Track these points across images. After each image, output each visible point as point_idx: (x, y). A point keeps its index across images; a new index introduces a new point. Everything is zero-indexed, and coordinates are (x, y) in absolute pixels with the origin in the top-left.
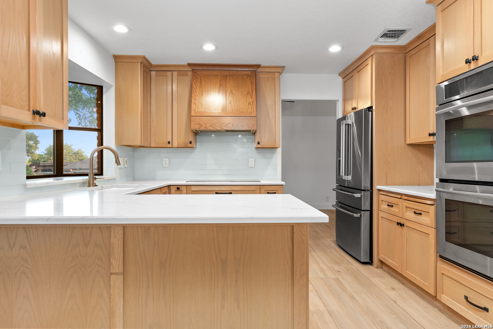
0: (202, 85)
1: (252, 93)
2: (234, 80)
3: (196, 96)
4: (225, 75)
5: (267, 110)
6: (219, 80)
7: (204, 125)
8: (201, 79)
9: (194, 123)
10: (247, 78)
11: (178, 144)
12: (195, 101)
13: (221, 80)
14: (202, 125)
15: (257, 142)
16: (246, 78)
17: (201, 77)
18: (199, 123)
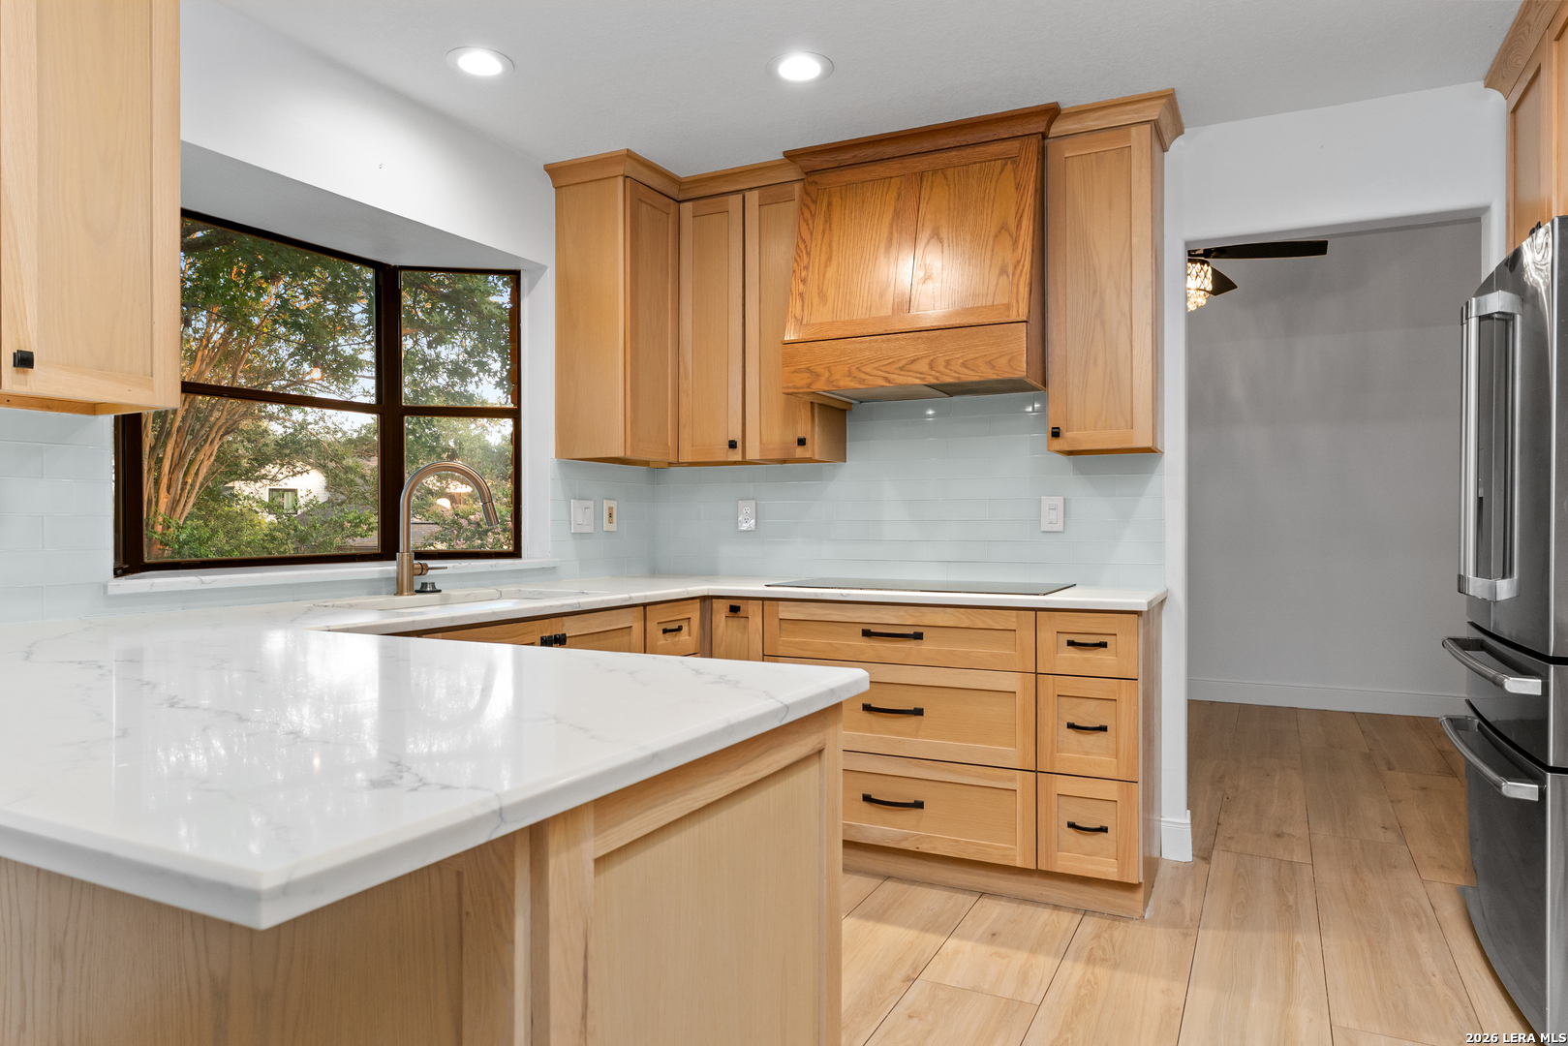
0: (830, 224)
1: (1019, 226)
2: (952, 186)
3: (806, 268)
4: (915, 174)
5: (1095, 292)
6: (895, 194)
7: (827, 374)
8: (830, 204)
9: (793, 369)
10: (1002, 170)
11: (762, 450)
12: (801, 286)
13: (899, 195)
14: (818, 375)
15: (1050, 430)
16: (997, 172)
17: (830, 196)
18: (808, 368)
